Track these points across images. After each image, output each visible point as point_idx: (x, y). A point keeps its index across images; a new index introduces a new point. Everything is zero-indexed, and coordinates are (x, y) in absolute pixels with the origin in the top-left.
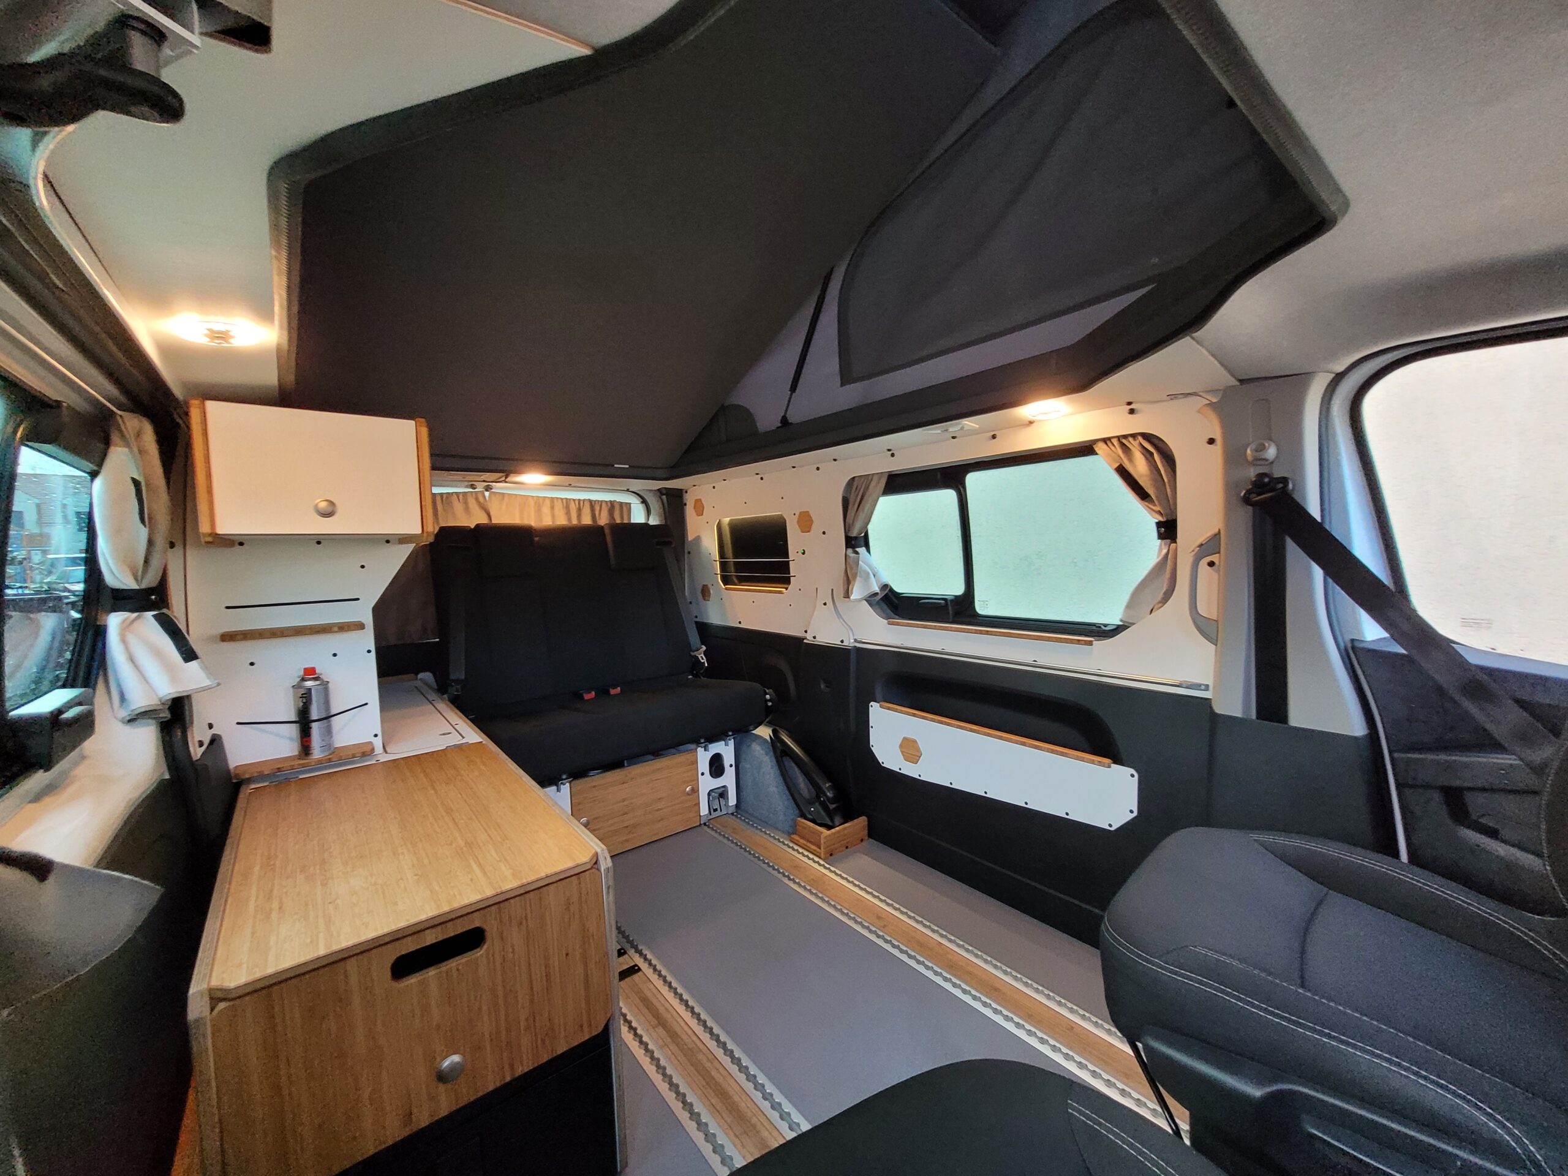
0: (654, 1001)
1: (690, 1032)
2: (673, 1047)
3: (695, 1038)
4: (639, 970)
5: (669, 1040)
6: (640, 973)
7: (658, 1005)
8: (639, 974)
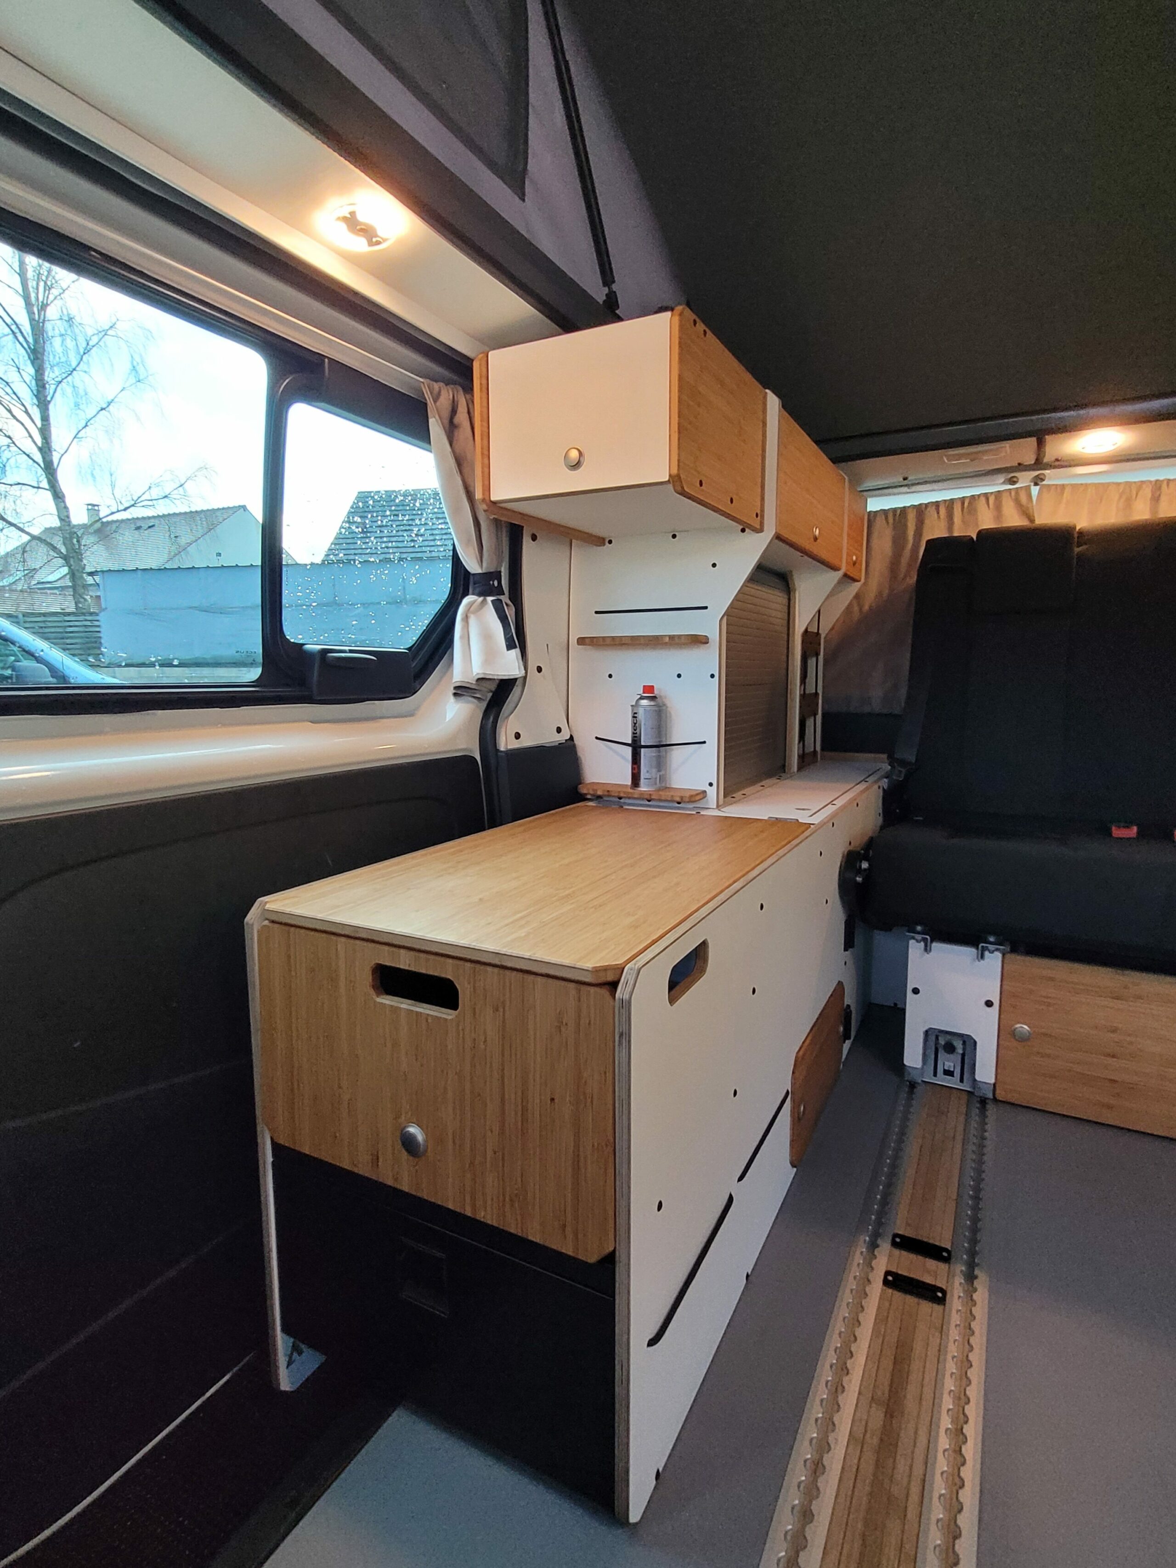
0: (916, 1365)
1: (918, 1470)
2: (869, 1457)
3: (915, 1490)
4: (942, 1301)
5: (875, 1441)
6: (938, 1308)
7: (914, 1377)
8: (935, 1306)
